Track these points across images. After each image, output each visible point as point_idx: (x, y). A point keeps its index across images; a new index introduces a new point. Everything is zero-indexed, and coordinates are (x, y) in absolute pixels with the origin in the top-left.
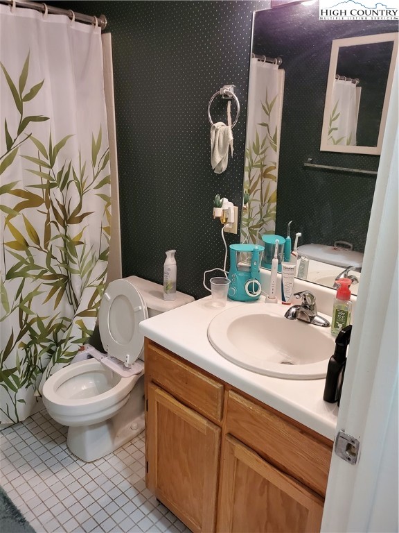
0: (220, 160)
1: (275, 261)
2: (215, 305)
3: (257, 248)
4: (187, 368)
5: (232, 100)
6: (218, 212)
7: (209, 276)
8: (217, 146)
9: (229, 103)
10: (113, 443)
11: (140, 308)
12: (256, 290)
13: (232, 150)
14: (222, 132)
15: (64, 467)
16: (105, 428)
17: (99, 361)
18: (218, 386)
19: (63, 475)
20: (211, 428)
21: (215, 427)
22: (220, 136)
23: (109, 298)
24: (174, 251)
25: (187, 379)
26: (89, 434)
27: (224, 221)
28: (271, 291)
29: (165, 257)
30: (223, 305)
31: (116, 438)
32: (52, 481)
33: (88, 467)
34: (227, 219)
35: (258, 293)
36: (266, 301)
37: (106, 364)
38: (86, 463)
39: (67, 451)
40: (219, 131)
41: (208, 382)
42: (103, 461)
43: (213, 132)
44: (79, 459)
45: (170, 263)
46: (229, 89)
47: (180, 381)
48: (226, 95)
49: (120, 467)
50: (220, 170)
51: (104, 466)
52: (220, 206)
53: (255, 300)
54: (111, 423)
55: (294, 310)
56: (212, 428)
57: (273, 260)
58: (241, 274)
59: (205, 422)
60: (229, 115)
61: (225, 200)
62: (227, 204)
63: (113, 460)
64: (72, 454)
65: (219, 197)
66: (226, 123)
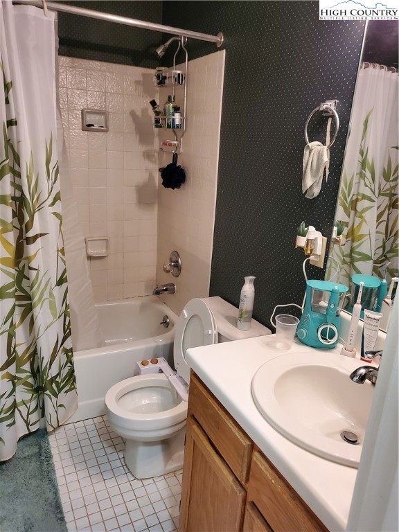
0: (312, 183)
1: (358, 307)
2: (279, 345)
3: (336, 288)
4: (221, 412)
5: (333, 117)
6: (301, 242)
7: (279, 311)
8: (309, 168)
9: (330, 120)
10: (166, 465)
11: (210, 332)
12: (331, 338)
13: (328, 173)
14: (317, 153)
15: (115, 476)
16: (159, 448)
17: (168, 378)
18: (246, 443)
19: (111, 483)
20: (235, 488)
21: (240, 488)
22: (314, 156)
23: (186, 316)
24: (253, 278)
25: (219, 425)
26: (142, 450)
27: (309, 252)
28: (349, 342)
29: (243, 282)
30: (288, 347)
31: (171, 461)
32: (100, 486)
33: (136, 484)
34: (311, 250)
35: (333, 341)
36: (342, 353)
37: (173, 382)
38: (136, 479)
39: (122, 460)
40: (313, 152)
41: (237, 434)
42: (151, 481)
43: (306, 153)
44: (130, 472)
45: (248, 289)
46: (330, 105)
47: (213, 424)
48: (326, 112)
49: (165, 493)
50: (311, 194)
51: (151, 488)
52: (304, 235)
53: (330, 348)
54: (166, 444)
55: (363, 371)
56: (237, 489)
57: (355, 305)
58: (316, 316)
59: (230, 479)
60: (328, 133)
61: (312, 229)
62: (313, 233)
63: (161, 484)
64: (126, 465)
65: (304, 225)
66: (324, 143)
